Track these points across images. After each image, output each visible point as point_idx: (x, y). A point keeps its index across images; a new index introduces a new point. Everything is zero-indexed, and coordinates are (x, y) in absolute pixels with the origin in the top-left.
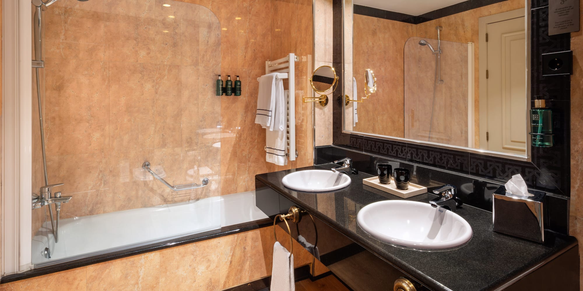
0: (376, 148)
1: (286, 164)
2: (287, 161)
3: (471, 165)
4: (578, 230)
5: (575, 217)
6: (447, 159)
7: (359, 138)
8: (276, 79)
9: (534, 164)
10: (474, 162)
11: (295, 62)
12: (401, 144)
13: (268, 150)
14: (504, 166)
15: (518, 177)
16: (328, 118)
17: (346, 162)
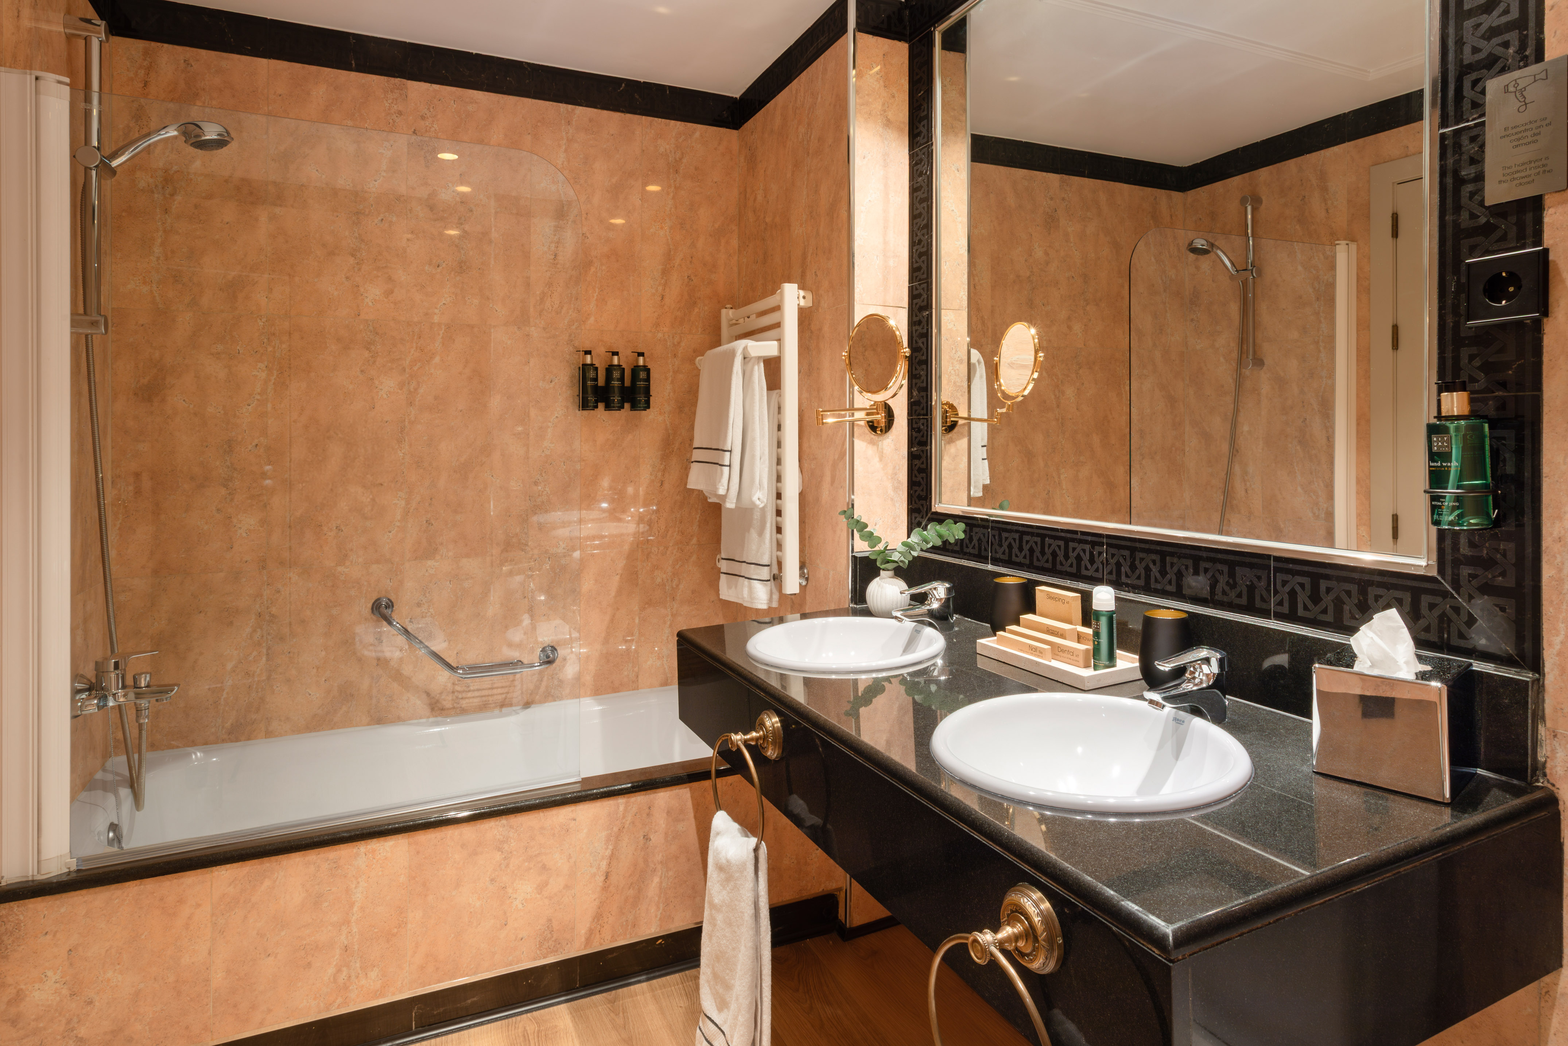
0: (1023, 553)
1: (775, 605)
2: (776, 597)
3: (1276, 592)
4: (1558, 769)
5: (1554, 732)
6: (1213, 576)
7: (978, 526)
8: (744, 358)
9: (1445, 580)
10: (1285, 582)
11: (801, 310)
12: (1089, 538)
13: (724, 566)
14: (1363, 591)
15: (1389, 619)
16: (894, 468)
17: (934, 591)
